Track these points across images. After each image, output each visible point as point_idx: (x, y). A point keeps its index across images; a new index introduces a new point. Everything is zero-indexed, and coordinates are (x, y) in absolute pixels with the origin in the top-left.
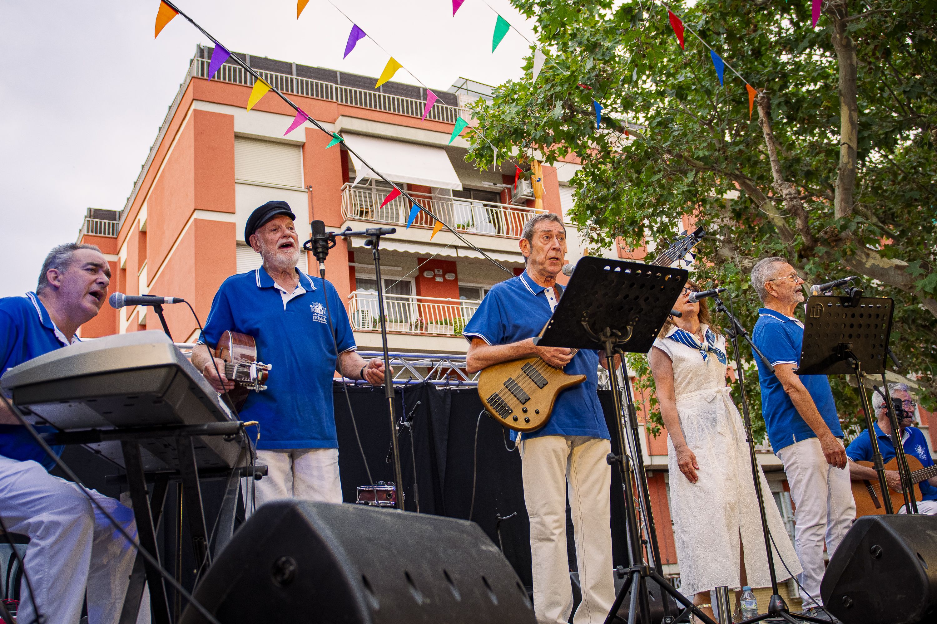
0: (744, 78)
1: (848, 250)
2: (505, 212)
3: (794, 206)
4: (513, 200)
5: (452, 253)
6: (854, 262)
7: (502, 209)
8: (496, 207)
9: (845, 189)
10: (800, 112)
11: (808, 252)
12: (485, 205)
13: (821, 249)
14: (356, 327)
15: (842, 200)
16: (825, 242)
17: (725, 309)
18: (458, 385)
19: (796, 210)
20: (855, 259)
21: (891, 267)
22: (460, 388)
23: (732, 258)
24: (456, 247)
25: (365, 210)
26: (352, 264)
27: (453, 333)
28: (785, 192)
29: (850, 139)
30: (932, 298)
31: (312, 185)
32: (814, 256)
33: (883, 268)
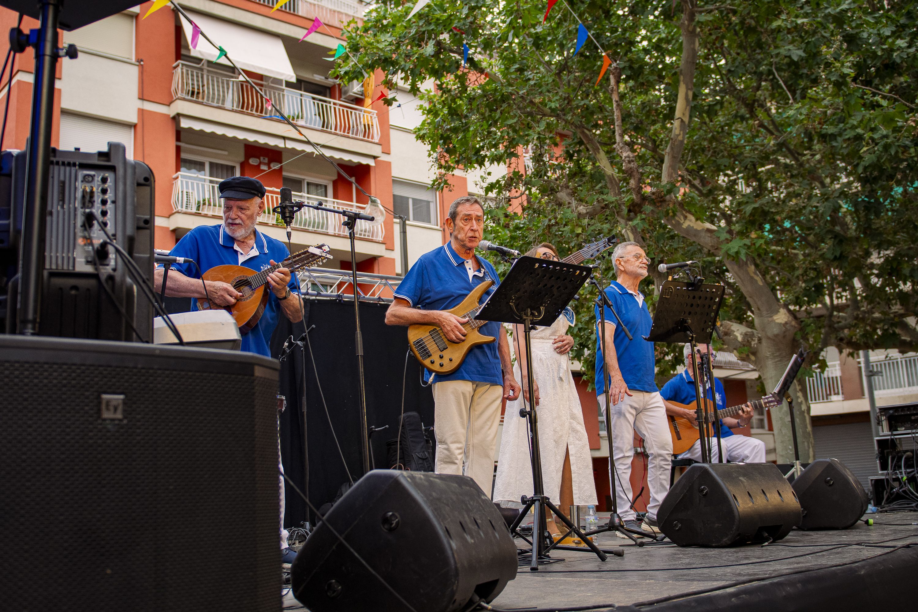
0: (595, 38)
1: (670, 211)
2: (335, 108)
3: (631, 168)
4: (343, 96)
5: (280, 144)
6: (673, 222)
7: (332, 105)
8: (325, 101)
9: (673, 157)
10: (640, 77)
11: (636, 208)
12: (314, 98)
13: (648, 208)
14: (179, 208)
15: (670, 166)
16: (653, 202)
17: (596, 283)
18: (317, 296)
19: (632, 172)
20: (675, 220)
21: (703, 229)
22: (318, 298)
23: (569, 203)
24: (284, 138)
25: (196, 90)
26: (179, 144)
27: (275, 222)
28: (625, 155)
29: (684, 114)
30: (733, 260)
31: (143, 58)
32: (641, 212)
33: (696, 230)
